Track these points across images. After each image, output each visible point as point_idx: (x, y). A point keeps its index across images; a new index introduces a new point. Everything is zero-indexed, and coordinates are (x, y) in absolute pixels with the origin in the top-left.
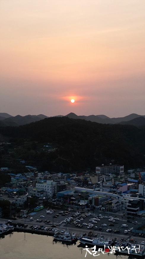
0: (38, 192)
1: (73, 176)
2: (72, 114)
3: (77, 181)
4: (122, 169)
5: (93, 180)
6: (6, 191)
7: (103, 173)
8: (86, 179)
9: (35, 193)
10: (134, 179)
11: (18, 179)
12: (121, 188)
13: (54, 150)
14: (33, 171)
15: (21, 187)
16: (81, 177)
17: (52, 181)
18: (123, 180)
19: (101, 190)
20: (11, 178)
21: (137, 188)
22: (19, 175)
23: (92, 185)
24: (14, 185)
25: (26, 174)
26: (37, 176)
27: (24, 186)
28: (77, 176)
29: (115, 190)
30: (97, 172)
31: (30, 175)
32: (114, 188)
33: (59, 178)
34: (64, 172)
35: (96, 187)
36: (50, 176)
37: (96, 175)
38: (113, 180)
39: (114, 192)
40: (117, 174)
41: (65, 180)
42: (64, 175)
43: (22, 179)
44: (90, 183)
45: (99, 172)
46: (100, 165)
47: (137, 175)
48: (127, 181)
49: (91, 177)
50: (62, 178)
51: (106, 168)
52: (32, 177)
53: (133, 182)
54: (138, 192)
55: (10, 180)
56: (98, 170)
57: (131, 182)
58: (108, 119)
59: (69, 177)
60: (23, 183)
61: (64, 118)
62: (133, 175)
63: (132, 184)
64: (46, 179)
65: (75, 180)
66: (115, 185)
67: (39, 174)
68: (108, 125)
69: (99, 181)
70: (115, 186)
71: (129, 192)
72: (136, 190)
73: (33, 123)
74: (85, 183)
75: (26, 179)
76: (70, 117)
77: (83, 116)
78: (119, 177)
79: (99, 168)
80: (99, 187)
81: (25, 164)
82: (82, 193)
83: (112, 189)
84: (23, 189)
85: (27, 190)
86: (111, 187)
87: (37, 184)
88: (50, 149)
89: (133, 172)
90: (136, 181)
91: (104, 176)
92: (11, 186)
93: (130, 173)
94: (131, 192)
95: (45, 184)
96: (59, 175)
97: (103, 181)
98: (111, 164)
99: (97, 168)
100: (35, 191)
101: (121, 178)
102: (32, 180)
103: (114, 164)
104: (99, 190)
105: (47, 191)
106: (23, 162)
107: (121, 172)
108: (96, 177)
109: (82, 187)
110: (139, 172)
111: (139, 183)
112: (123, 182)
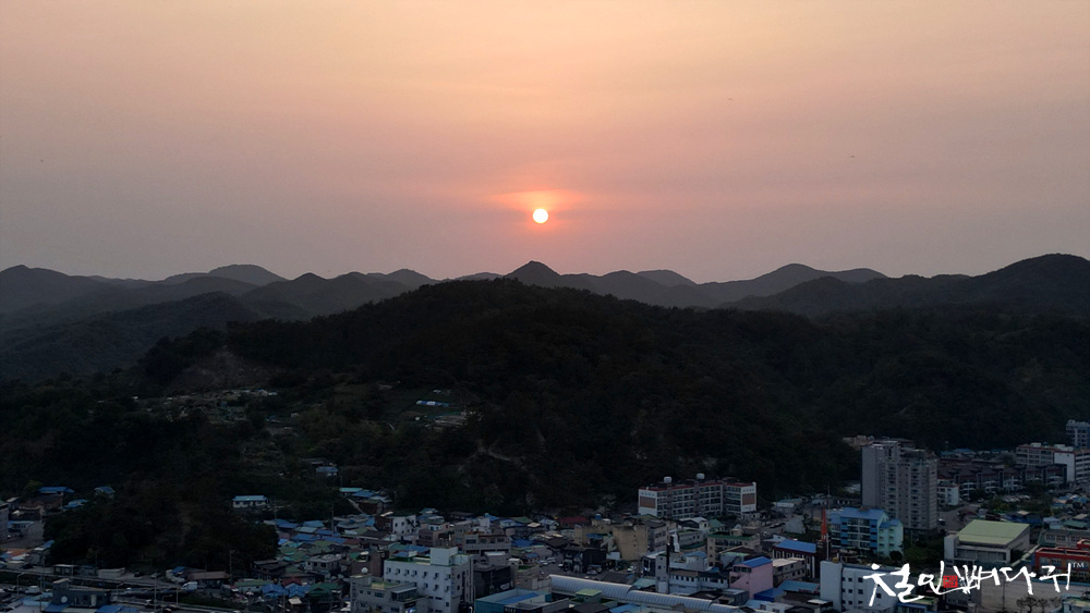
0: (394, 596)
1: (540, 530)
2: (535, 268)
3: (560, 548)
4: (748, 498)
5: (626, 543)
6: (256, 594)
7: (667, 516)
8: (596, 543)
9: (379, 601)
10: (801, 538)
11: (307, 546)
12: (745, 576)
13: (458, 419)
14: (370, 508)
15: (320, 578)
16: (578, 534)
17: (454, 550)
18: (752, 544)
19: (662, 586)
20: (276, 538)
21: (813, 576)
22: (310, 527)
23: (623, 564)
24: (291, 571)
25: (342, 521)
26: (389, 531)
27: (335, 572)
28: (559, 529)
29: (718, 585)
30: (643, 511)
31: (358, 527)
32: (714, 577)
33: (483, 539)
34: (502, 512)
35: (639, 575)
36: (442, 528)
37: (639, 522)
38: (711, 543)
39: (717, 594)
40: (729, 519)
41: (508, 546)
42: (503, 524)
43: (324, 545)
44: (615, 556)
45: (654, 512)
46: (655, 482)
47: (812, 523)
48: (770, 550)
49: (618, 534)
50: (496, 537)
51: (682, 494)
52: (369, 533)
53: (797, 553)
54: (817, 595)
55: (275, 549)
56: (649, 503)
57: (788, 553)
58: (685, 285)
59: (524, 534)
60: (327, 559)
61: (500, 282)
62: (795, 524)
63: (793, 560)
64: (426, 542)
65: (550, 544)
66: (718, 565)
67: (399, 520)
68: (688, 311)
69: (651, 550)
70: (722, 571)
71: (780, 592)
72: (810, 587)
73: (368, 307)
74: (594, 559)
75: (340, 542)
76: (527, 282)
77: (584, 277)
78: (738, 529)
79: (653, 494)
80: (651, 574)
81: (337, 482)
82: (581, 599)
83: (709, 583)
84: (331, 586)
85: (346, 588)
86: (703, 574)
87: (387, 564)
88: (443, 414)
89: (798, 511)
90: (810, 548)
91: (673, 529)
92: (277, 574)
93: (781, 516)
94: (790, 595)
95: (420, 566)
96: (484, 523)
97: (670, 549)
98: (701, 476)
99: (642, 493)
100: (379, 595)
101: (746, 535)
102: (366, 547)
103: (713, 475)
104: (652, 588)
105: (430, 591)
106: (330, 470)
107: (744, 508)
108: (641, 533)
109: (584, 572)
110: (822, 508)
111: (820, 556)
112: (752, 554)
